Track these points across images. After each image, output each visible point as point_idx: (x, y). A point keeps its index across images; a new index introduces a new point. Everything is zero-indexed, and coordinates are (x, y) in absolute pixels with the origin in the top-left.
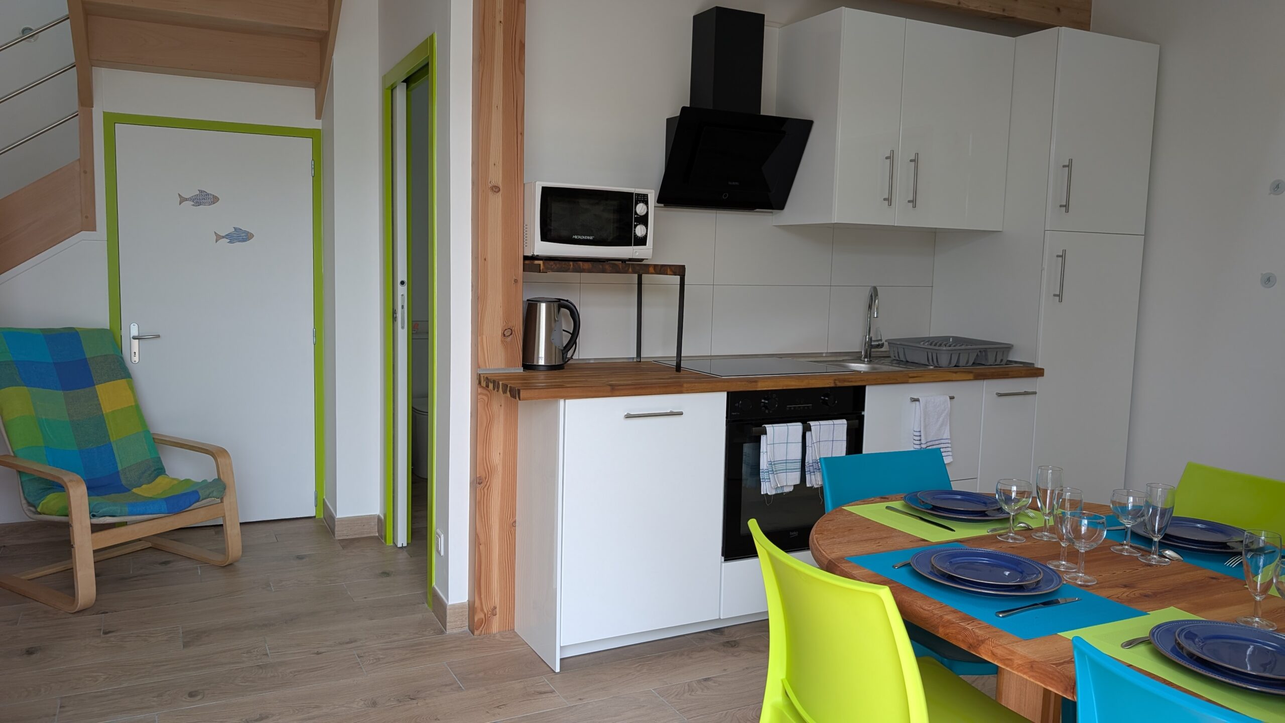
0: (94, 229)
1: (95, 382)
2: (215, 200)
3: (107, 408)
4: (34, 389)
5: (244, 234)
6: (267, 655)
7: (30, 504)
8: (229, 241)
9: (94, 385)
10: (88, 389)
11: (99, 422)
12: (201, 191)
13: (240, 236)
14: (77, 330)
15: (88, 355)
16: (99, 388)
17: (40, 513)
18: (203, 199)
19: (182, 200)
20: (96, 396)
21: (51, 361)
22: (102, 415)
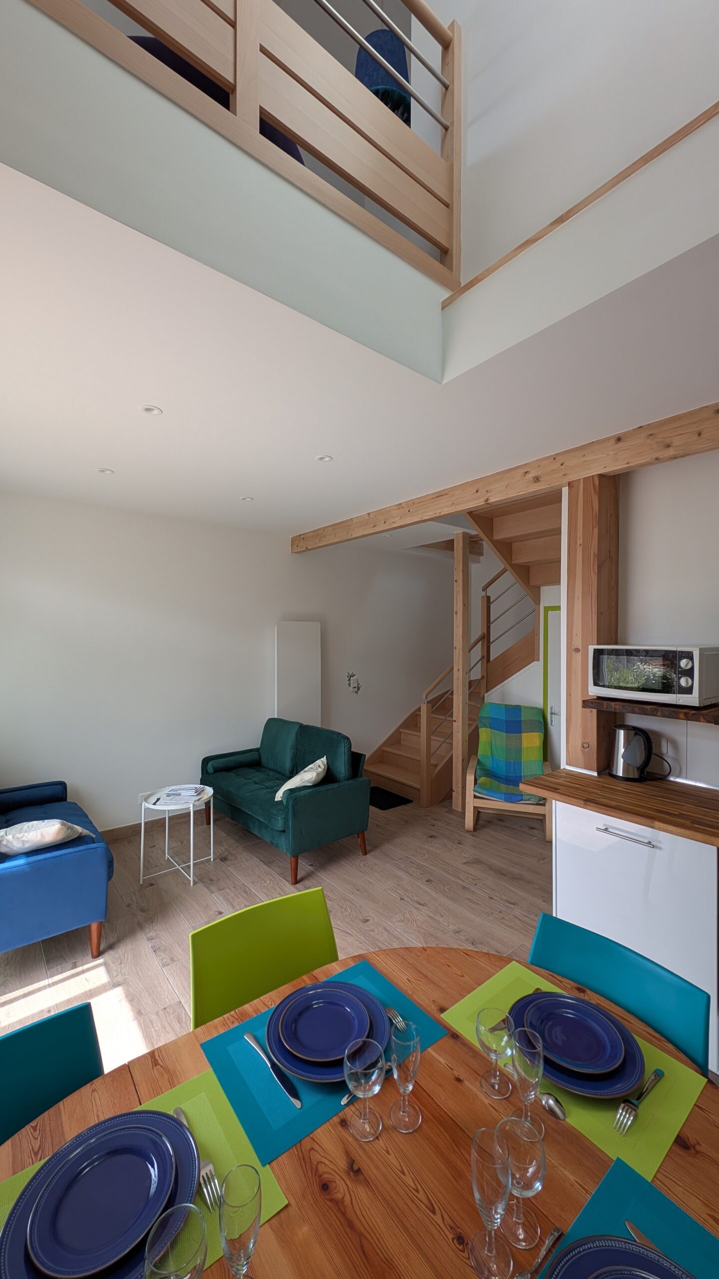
0: (538, 660)
1: (522, 732)
3: (525, 744)
4: (493, 730)
6: (477, 885)
9: (520, 732)
10: (518, 734)
11: (519, 751)
14: (521, 707)
15: (523, 719)
16: (524, 735)
20: (521, 738)
21: (504, 719)
22: (521, 748)
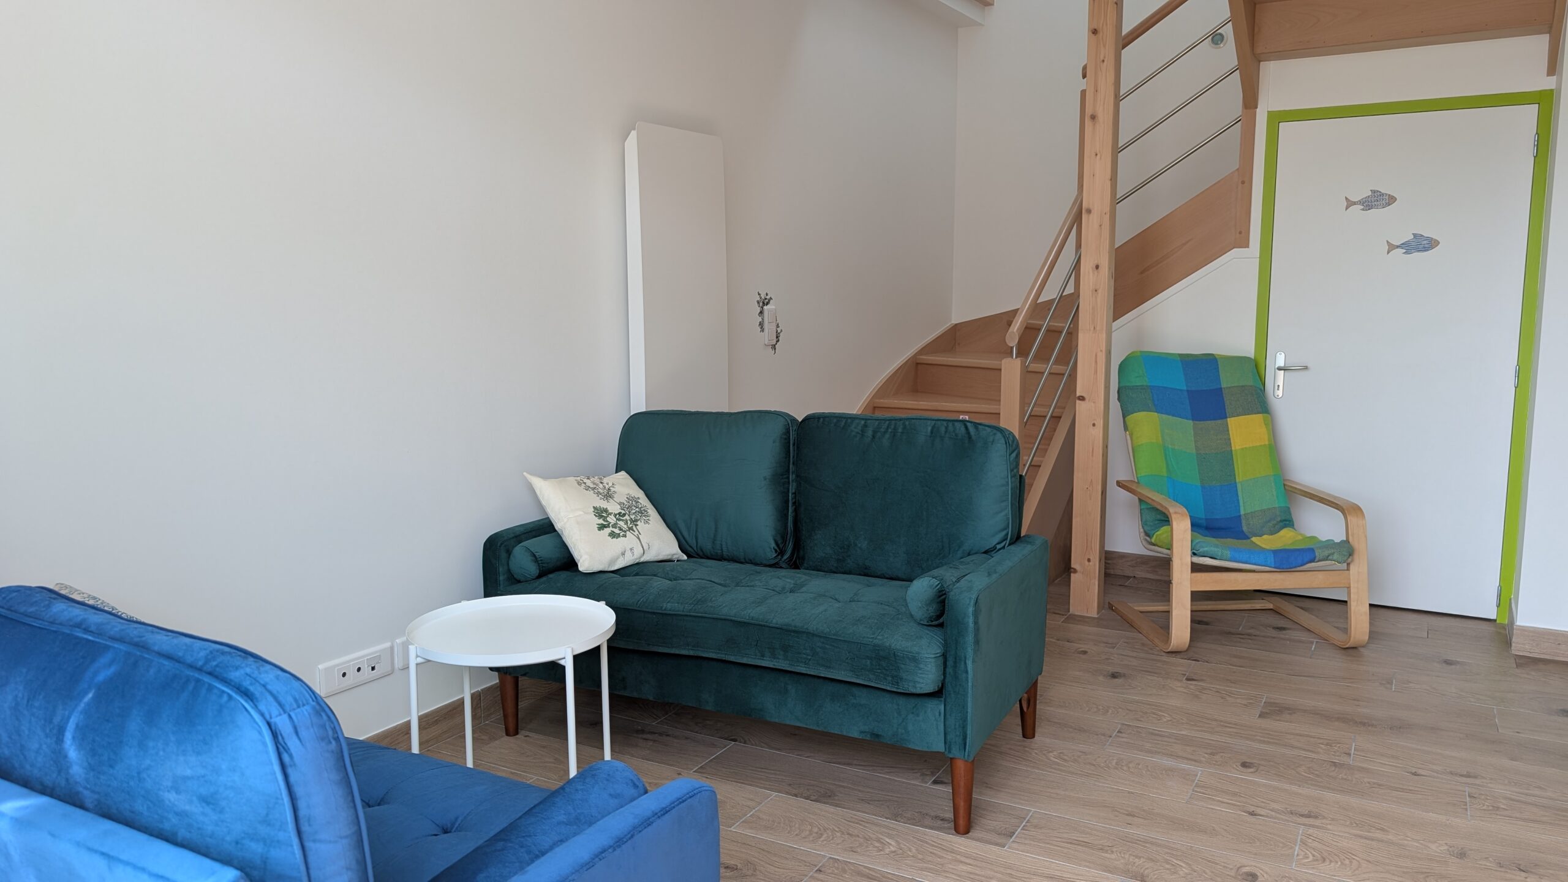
0: (1246, 245)
1: (1228, 415)
2: (1392, 200)
3: (1238, 443)
4: (1164, 416)
5: (1425, 242)
6: (1349, 754)
7: (1147, 534)
8: (1405, 251)
9: (1226, 417)
10: (1219, 422)
11: (1227, 458)
12: (1373, 192)
13: (1421, 244)
14: (1217, 357)
15: (1224, 385)
16: (1232, 422)
17: (1154, 545)
18: (1377, 200)
19: (1350, 204)
20: (1226, 430)
21: (1185, 388)
22: (1231, 451)
